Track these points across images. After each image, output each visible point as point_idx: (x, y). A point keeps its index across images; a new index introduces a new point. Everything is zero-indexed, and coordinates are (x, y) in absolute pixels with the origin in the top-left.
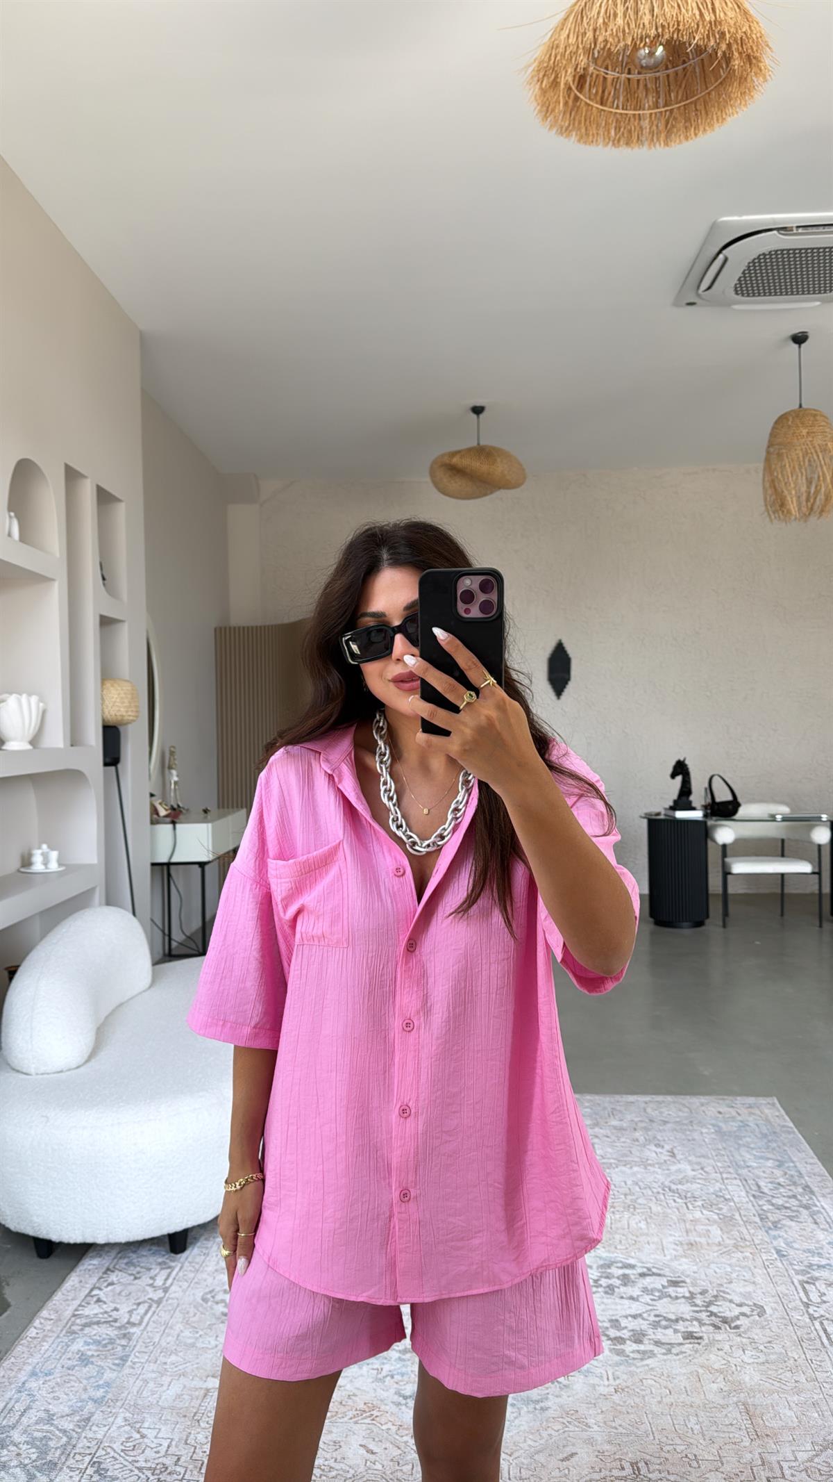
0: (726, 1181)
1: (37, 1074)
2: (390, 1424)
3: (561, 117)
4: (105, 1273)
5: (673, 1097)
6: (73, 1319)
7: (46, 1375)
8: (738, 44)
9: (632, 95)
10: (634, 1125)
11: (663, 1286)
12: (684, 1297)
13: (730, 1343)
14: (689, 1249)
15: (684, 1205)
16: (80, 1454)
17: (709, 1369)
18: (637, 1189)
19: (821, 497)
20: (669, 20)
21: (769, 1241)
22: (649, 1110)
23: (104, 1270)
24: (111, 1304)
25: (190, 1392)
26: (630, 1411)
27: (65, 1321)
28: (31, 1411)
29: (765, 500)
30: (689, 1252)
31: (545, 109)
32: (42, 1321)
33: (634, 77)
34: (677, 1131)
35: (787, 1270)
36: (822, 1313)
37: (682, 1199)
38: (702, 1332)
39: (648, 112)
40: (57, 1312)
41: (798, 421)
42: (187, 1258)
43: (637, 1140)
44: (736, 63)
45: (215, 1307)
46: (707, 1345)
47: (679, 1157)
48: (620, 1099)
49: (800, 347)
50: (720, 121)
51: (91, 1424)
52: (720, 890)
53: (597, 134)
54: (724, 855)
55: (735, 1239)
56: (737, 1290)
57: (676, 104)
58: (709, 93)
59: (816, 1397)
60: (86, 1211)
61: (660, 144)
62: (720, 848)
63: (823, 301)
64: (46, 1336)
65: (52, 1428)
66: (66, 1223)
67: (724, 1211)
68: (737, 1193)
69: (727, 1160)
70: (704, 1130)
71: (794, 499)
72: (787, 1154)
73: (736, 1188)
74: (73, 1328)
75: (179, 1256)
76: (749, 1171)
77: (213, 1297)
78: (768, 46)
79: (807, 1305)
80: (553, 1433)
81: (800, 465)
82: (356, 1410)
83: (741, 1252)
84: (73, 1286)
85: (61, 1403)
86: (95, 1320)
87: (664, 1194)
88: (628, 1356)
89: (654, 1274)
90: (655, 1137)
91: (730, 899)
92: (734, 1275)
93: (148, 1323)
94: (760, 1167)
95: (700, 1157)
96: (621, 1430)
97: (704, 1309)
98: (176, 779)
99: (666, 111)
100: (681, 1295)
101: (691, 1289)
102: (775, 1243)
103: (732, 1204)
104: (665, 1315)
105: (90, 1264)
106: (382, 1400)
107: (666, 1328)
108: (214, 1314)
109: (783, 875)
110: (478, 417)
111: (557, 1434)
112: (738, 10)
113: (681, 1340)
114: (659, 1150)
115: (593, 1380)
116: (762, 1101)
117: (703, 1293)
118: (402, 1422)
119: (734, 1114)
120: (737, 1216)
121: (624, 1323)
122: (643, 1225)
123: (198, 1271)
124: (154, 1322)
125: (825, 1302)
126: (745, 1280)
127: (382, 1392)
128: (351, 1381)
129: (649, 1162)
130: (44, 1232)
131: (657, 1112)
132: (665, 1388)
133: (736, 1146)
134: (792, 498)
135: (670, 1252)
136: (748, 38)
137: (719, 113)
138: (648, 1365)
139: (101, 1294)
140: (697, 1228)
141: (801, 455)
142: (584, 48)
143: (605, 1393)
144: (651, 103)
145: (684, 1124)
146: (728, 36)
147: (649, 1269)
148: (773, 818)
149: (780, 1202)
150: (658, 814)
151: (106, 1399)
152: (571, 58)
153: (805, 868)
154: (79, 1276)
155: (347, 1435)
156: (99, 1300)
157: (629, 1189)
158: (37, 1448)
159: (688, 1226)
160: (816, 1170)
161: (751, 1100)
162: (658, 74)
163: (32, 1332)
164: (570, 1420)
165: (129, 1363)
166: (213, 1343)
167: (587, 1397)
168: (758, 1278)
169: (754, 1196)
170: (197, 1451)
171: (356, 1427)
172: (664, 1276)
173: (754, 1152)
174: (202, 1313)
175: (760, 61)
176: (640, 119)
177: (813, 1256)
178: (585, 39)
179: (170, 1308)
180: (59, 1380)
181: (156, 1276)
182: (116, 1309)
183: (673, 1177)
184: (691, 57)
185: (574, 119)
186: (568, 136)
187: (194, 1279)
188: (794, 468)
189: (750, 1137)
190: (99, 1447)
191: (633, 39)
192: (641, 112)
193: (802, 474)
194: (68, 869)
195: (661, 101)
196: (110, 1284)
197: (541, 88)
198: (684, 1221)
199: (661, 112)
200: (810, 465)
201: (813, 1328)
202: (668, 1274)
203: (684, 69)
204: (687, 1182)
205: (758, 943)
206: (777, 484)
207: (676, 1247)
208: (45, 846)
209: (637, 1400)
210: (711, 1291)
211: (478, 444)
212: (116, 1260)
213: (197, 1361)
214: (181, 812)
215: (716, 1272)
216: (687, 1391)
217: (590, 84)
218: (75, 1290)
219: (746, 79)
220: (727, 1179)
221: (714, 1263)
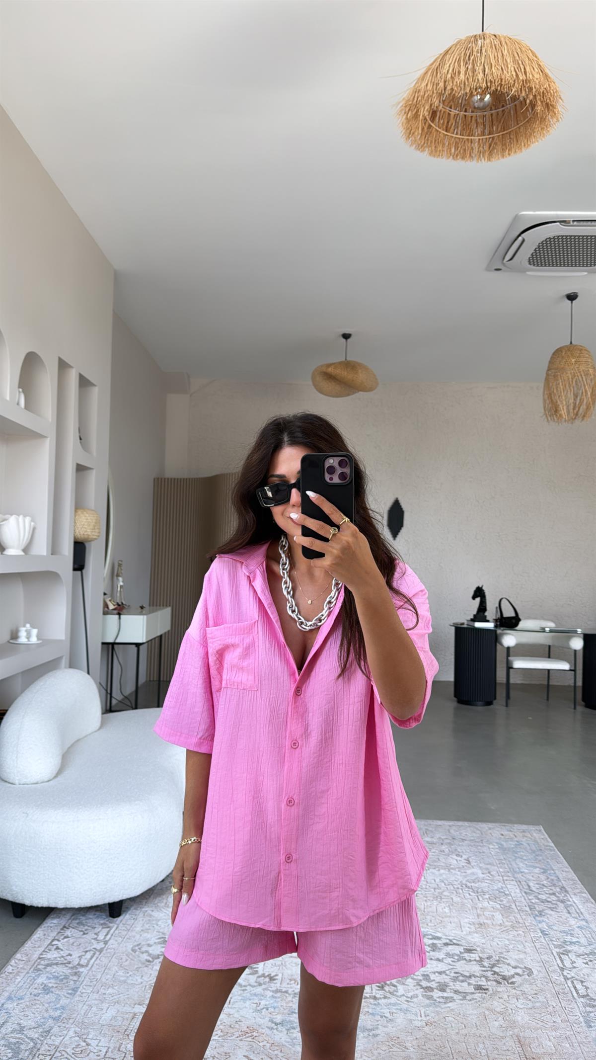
0: (506, 882)
1: (20, 784)
2: (265, 1042)
3: (419, 137)
4: (62, 929)
5: (469, 823)
6: (39, 960)
7: (19, 999)
8: (540, 96)
9: (467, 126)
10: (441, 841)
11: (460, 952)
12: (475, 960)
13: (508, 994)
14: (479, 927)
15: (476, 897)
16: (42, 1055)
17: (492, 1011)
18: (443, 884)
19: (584, 407)
20: (495, 78)
21: (536, 924)
22: (452, 831)
23: (61, 927)
24: (66, 951)
25: (122, 1015)
26: (436, 1039)
27: (33, 962)
28: (8, 1024)
29: (545, 407)
30: (479, 929)
31: (408, 131)
32: (17, 961)
33: (469, 114)
34: (472, 846)
35: (548, 945)
36: (573, 975)
37: (475, 893)
38: (488, 985)
39: (477, 138)
40: (27, 955)
41: (569, 353)
42: (121, 921)
43: (444, 851)
44: (539, 108)
45: (141, 955)
46: (491, 995)
47: (473, 864)
48: (432, 823)
49: (572, 303)
50: (526, 146)
51: (50, 1035)
52: (504, 680)
53: (443, 150)
54: (508, 655)
55: (512, 922)
56: (513, 957)
57: (496, 133)
58: (519, 128)
59: (568, 1033)
60: (52, 884)
61: (485, 160)
62: (505, 651)
63: (589, 272)
64: (19, 972)
65: (23, 1036)
66: (37, 892)
67: (504, 902)
68: (514, 890)
69: (507, 867)
70: (491, 846)
71: (565, 407)
72: (549, 865)
73: (513, 887)
74: (39, 967)
75: (115, 919)
76: (522, 876)
77: (140, 949)
78: (560, 98)
79: (562, 969)
80: (381, 1051)
81: (569, 383)
82: (241, 1031)
83: (516, 931)
84: (39, 938)
85: (30, 1019)
86: (54, 962)
87: (462, 889)
88: (435, 1000)
89: (454, 944)
90: (456, 850)
91: (511, 686)
92: (511, 947)
93: (93, 965)
94: (530, 873)
95: (487, 864)
96: (429, 1051)
97: (489, 969)
98: (121, 584)
99: (490, 138)
100: (473, 959)
101: (481, 955)
102: (540, 926)
103: (510, 898)
104: (462, 972)
105: (52, 923)
106: (259, 1026)
107: (462, 981)
108: (140, 961)
109: (549, 670)
110: (346, 341)
111: (384, 1053)
112: (541, 74)
113: (473, 991)
114: (459, 858)
115: (410, 1016)
116: (531, 828)
117: (489, 958)
118: (274, 1041)
119: (512, 836)
120: (513, 906)
121: (432, 977)
122: (447, 910)
123: (129, 931)
124: (97, 964)
125: (575, 967)
126: (519, 951)
127: (259, 1019)
128: (238, 1011)
129: (452, 867)
130: (21, 898)
131: (458, 833)
132: (462, 1023)
133: (514, 858)
134: (563, 406)
135: (466, 929)
136: (547, 92)
137: (526, 141)
138: (449, 1007)
139: (60, 945)
140: (485, 913)
141: (570, 377)
142: (437, 93)
143: (419, 1026)
144: (479, 132)
145: (476, 842)
146: (534, 90)
147: (451, 941)
148: (543, 630)
149: (544, 897)
150: (463, 624)
151: (62, 1018)
152: (428, 99)
153: (565, 666)
154: (43, 931)
155: (234, 1049)
156: (57, 948)
157: (438, 885)
158: (12, 1049)
159: (479, 912)
160: (570, 876)
161: (524, 827)
162: (485, 113)
163: (9, 969)
164: (393, 1043)
165: (78, 993)
166: (140, 980)
167: (406, 1028)
168: (528, 949)
169: (525, 893)
170: (127, 1055)
171: (241, 1044)
172: (461, 945)
173: (526, 863)
174: (132, 960)
175: (555, 108)
176: (472, 142)
177: (567, 936)
178: (438, 87)
179: (109, 955)
180: (28, 1003)
181: (99, 932)
182: (70, 955)
183: (468, 878)
184: (508, 103)
185: (428, 140)
186: (423, 151)
187: (126, 935)
188: (565, 386)
189: (523, 852)
190: (56, 1051)
191: (470, 89)
192: (472, 138)
193: (571, 390)
194: (44, 642)
195: (487, 131)
196: (65, 937)
197: (407, 118)
198: (476, 909)
199: (487, 138)
200: (576, 384)
201: (566, 985)
202: (464, 944)
203: (503, 111)
204: (479, 881)
205: (530, 718)
206: (553, 396)
207: (470, 926)
208: (28, 626)
209: (441, 1031)
210: (494, 957)
211: (346, 359)
212: (70, 921)
213: (128, 993)
214: (124, 607)
215: (498, 944)
216: (476, 1026)
217: (439, 117)
218: (40, 940)
219: (545, 119)
220: (507, 880)
221: (496, 937)
